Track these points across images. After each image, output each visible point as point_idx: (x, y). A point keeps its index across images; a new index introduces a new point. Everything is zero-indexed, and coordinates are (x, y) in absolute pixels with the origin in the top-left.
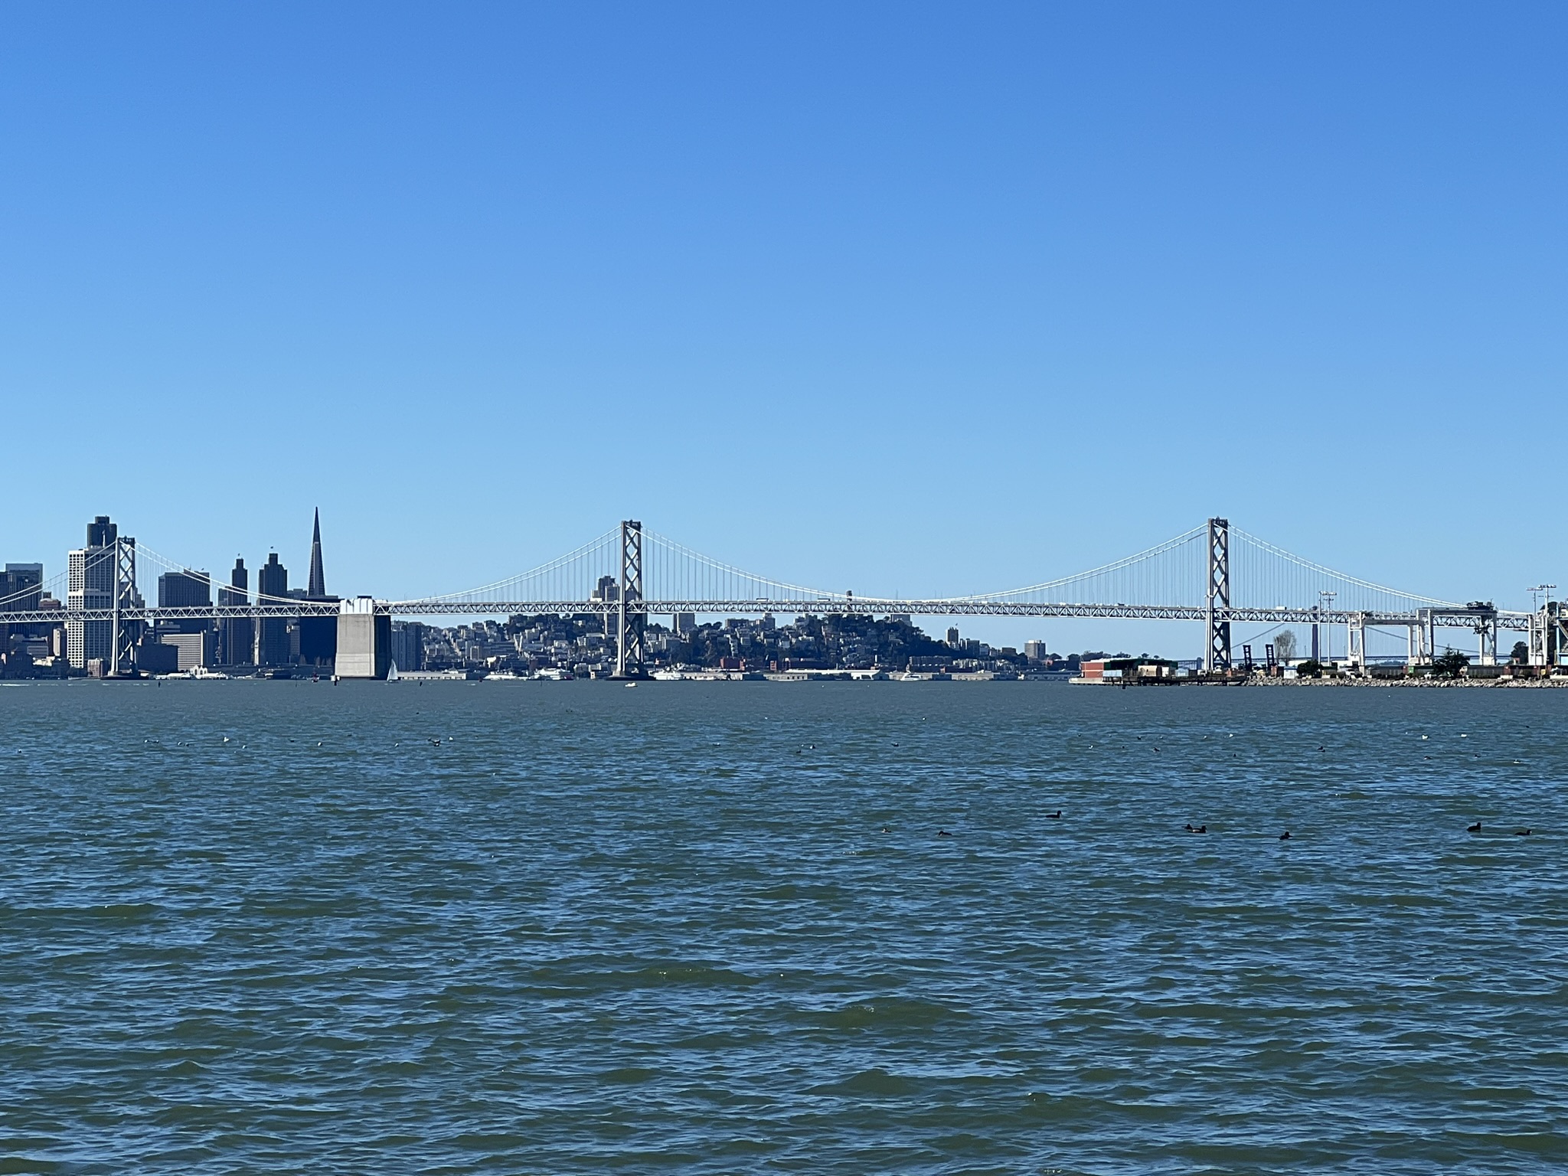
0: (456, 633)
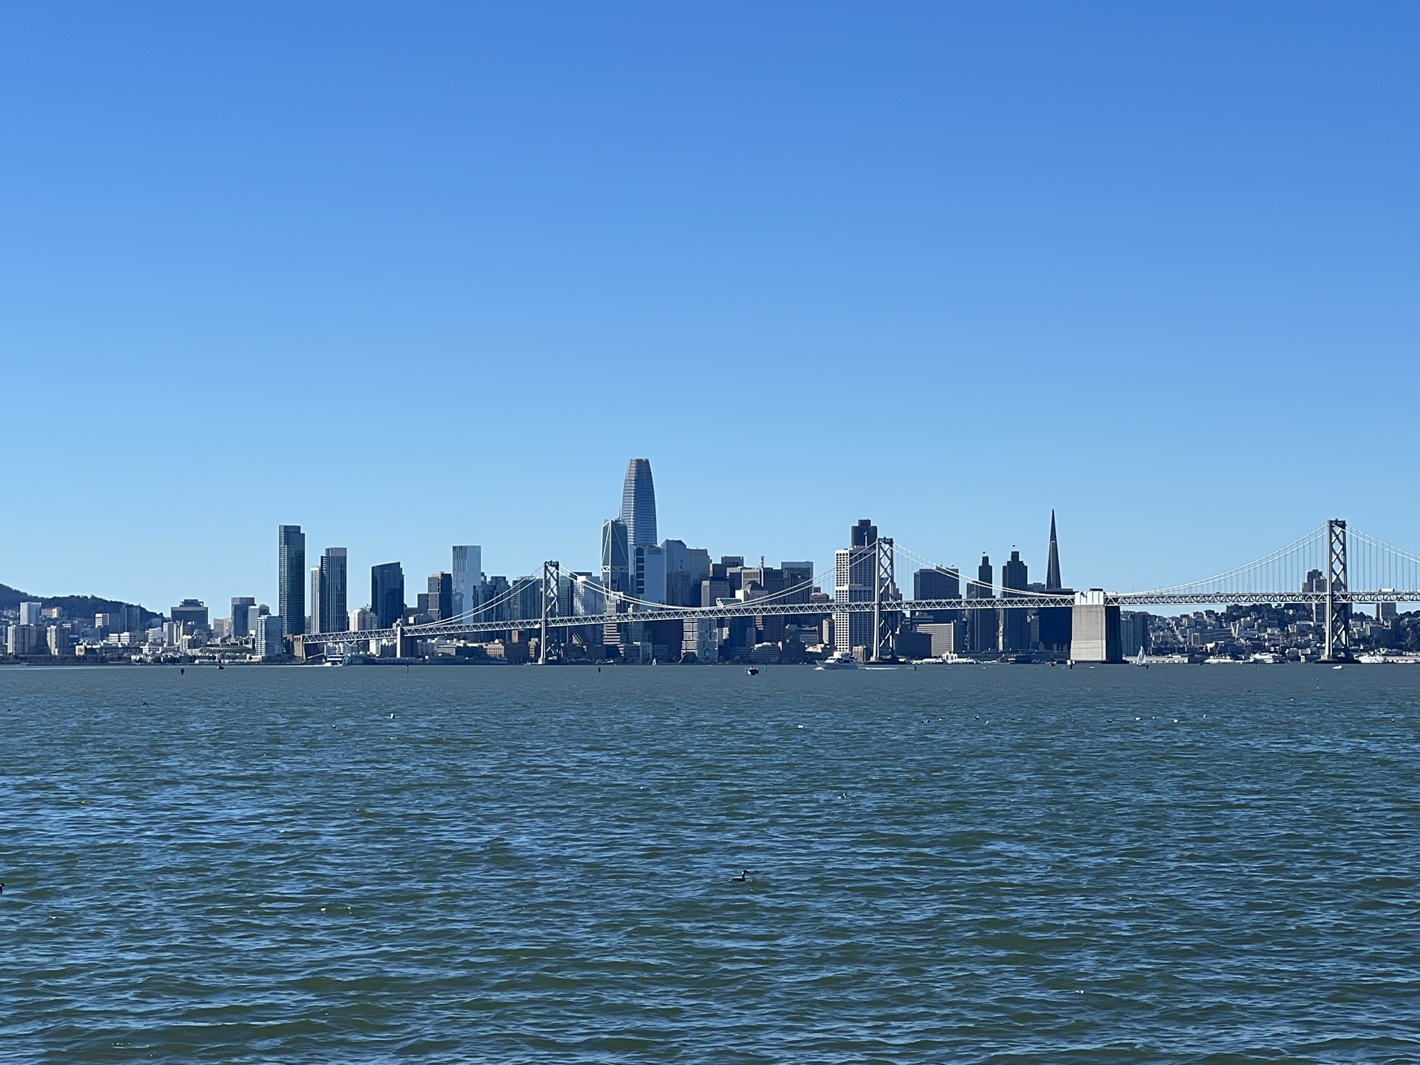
0: (1178, 621)
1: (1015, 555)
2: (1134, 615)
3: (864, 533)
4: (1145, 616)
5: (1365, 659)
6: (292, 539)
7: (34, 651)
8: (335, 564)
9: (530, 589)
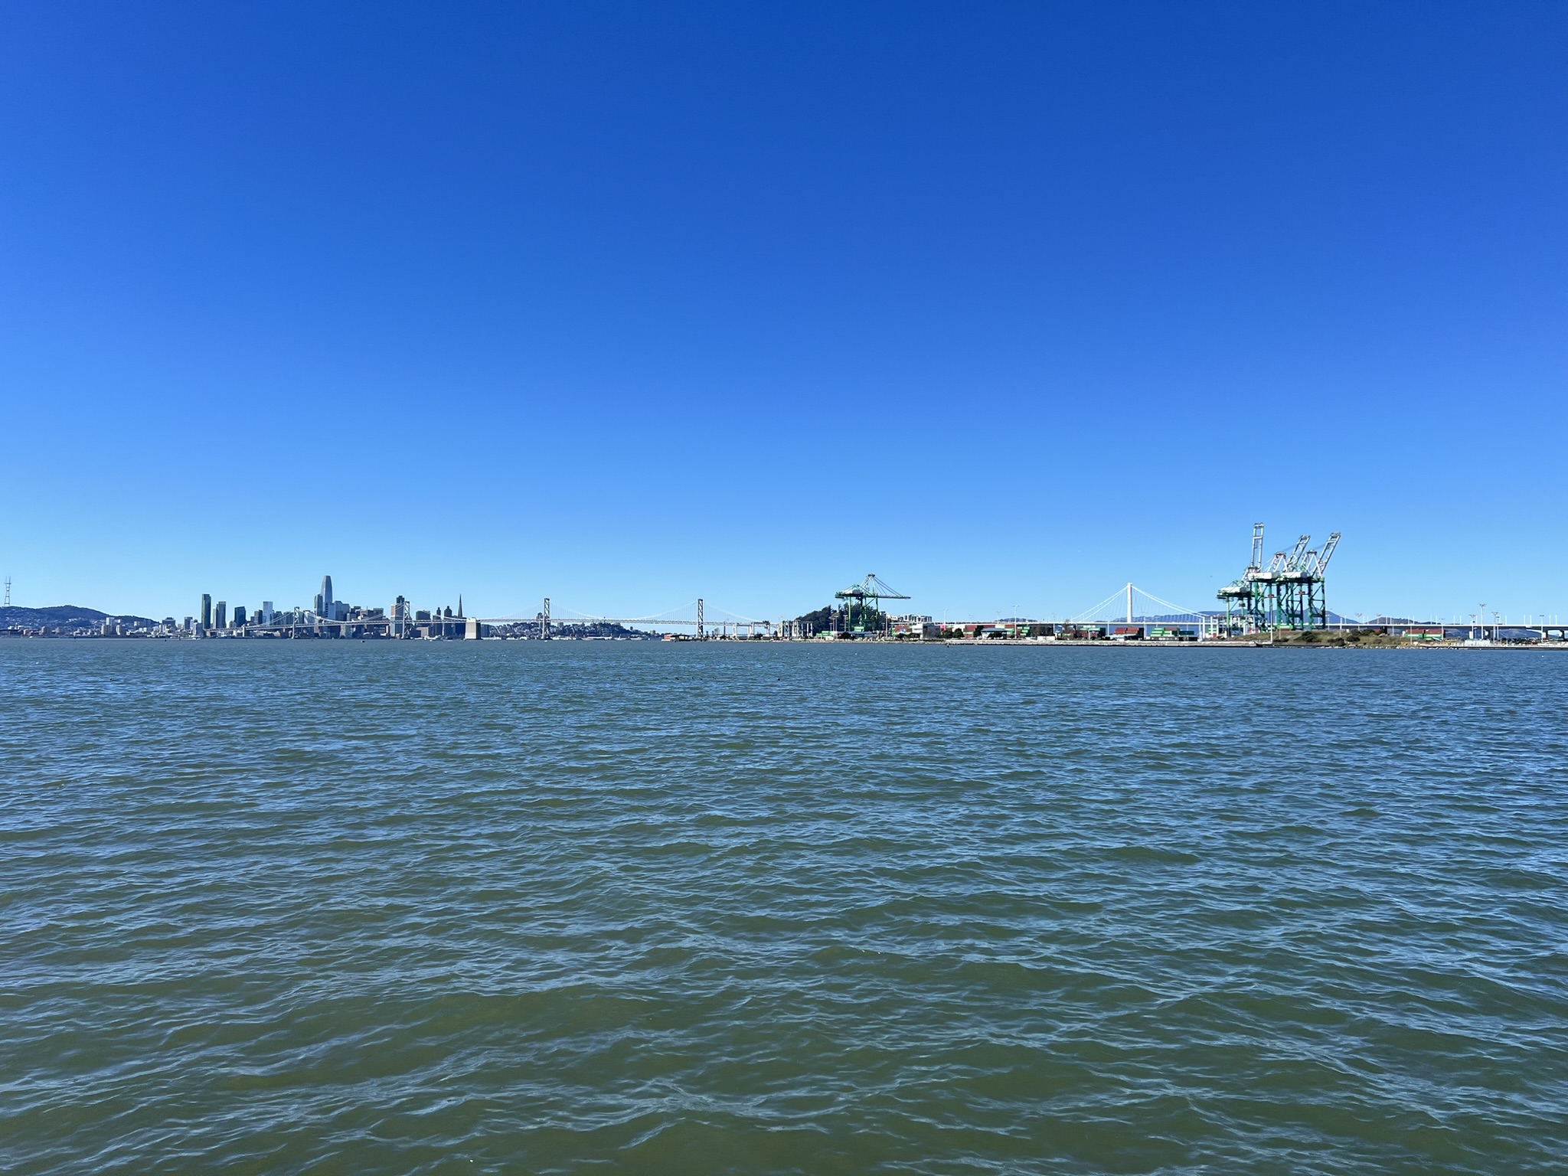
0: (498, 627)
1: (448, 607)
2: (485, 625)
3: (400, 599)
4: (488, 626)
5: (554, 638)
6: (207, 598)
7: (111, 633)
8: (222, 607)
9: (289, 617)
